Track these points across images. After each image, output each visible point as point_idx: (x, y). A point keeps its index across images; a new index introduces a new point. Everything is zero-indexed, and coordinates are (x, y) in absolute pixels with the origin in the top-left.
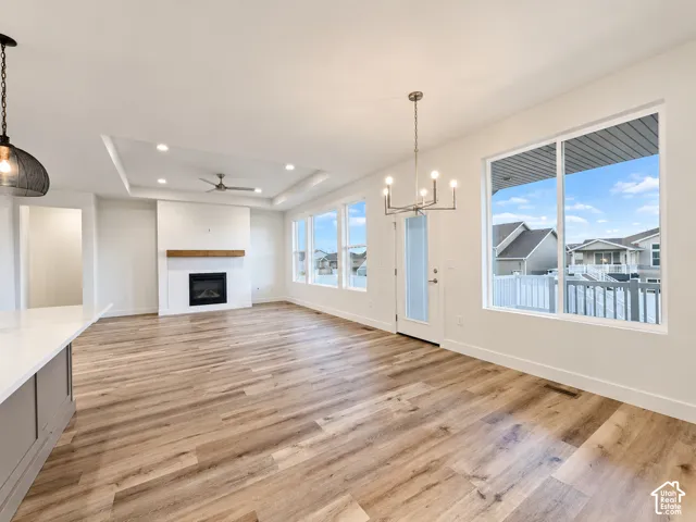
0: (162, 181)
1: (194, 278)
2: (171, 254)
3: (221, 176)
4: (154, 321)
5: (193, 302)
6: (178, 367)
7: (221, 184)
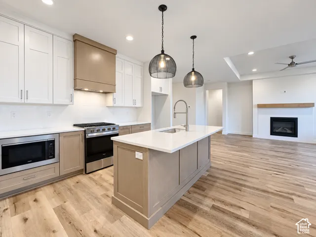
0: (254, 70)
1: (273, 120)
2: (260, 106)
3: (292, 58)
4: (249, 139)
5: (272, 133)
6: (255, 165)
7: (292, 62)
